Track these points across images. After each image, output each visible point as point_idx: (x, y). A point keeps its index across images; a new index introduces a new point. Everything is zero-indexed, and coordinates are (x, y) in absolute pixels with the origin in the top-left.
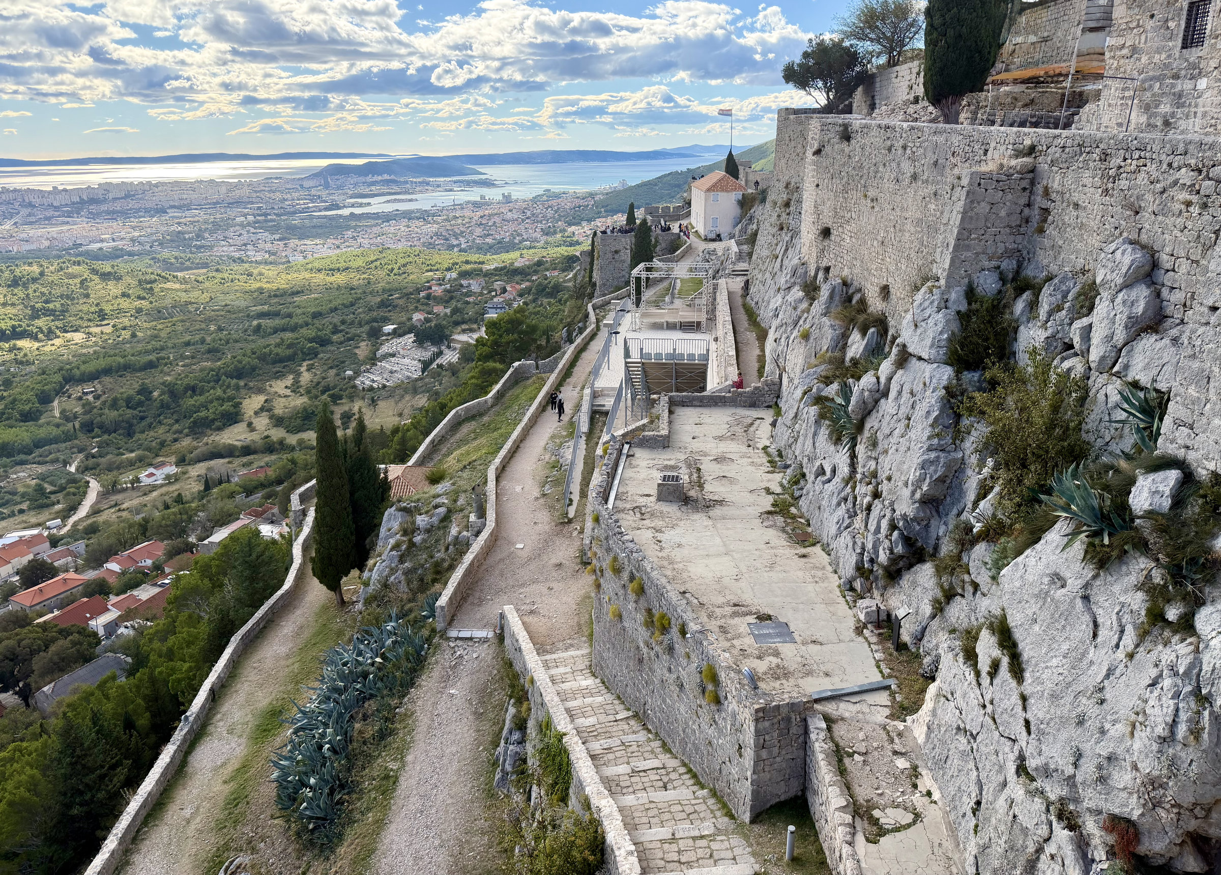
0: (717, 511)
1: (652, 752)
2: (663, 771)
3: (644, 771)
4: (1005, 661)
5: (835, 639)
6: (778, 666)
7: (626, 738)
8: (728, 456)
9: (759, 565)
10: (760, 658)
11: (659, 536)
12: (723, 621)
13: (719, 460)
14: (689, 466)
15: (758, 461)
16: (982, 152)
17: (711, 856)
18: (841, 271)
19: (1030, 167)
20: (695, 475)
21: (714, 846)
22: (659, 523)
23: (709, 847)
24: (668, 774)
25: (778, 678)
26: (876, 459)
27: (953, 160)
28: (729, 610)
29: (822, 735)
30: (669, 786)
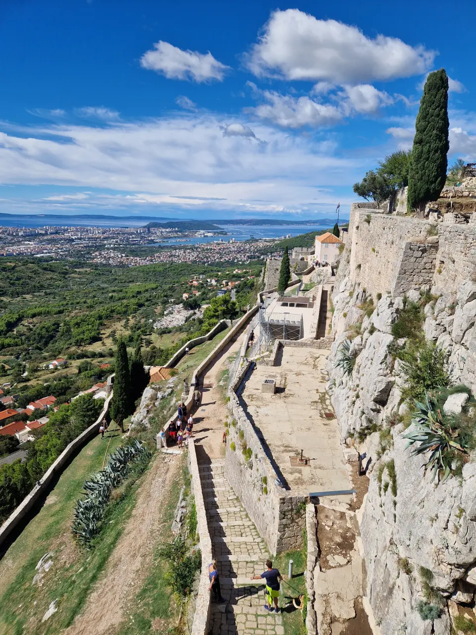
0: (291, 399)
1: (241, 517)
2: (243, 527)
3: (234, 526)
4: (391, 483)
5: (331, 467)
6: (299, 478)
7: (229, 509)
8: (303, 372)
9: (303, 428)
10: (291, 473)
11: (258, 410)
12: (278, 453)
13: (297, 374)
14: (282, 376)
15: (316, 376)
16: (419, 232)
17: (253, 572)
18: (364, 285)
19: (436, 241)
20: (284, 381)
21: (256, 567)
22: (260, 403)
23: (253, 567)
24: (245, 528)
25: (297, 484)
26: (359, 379)
27: (408, 235)
28: (282, 448)
29: (311, 515)
30: (244, 535)
